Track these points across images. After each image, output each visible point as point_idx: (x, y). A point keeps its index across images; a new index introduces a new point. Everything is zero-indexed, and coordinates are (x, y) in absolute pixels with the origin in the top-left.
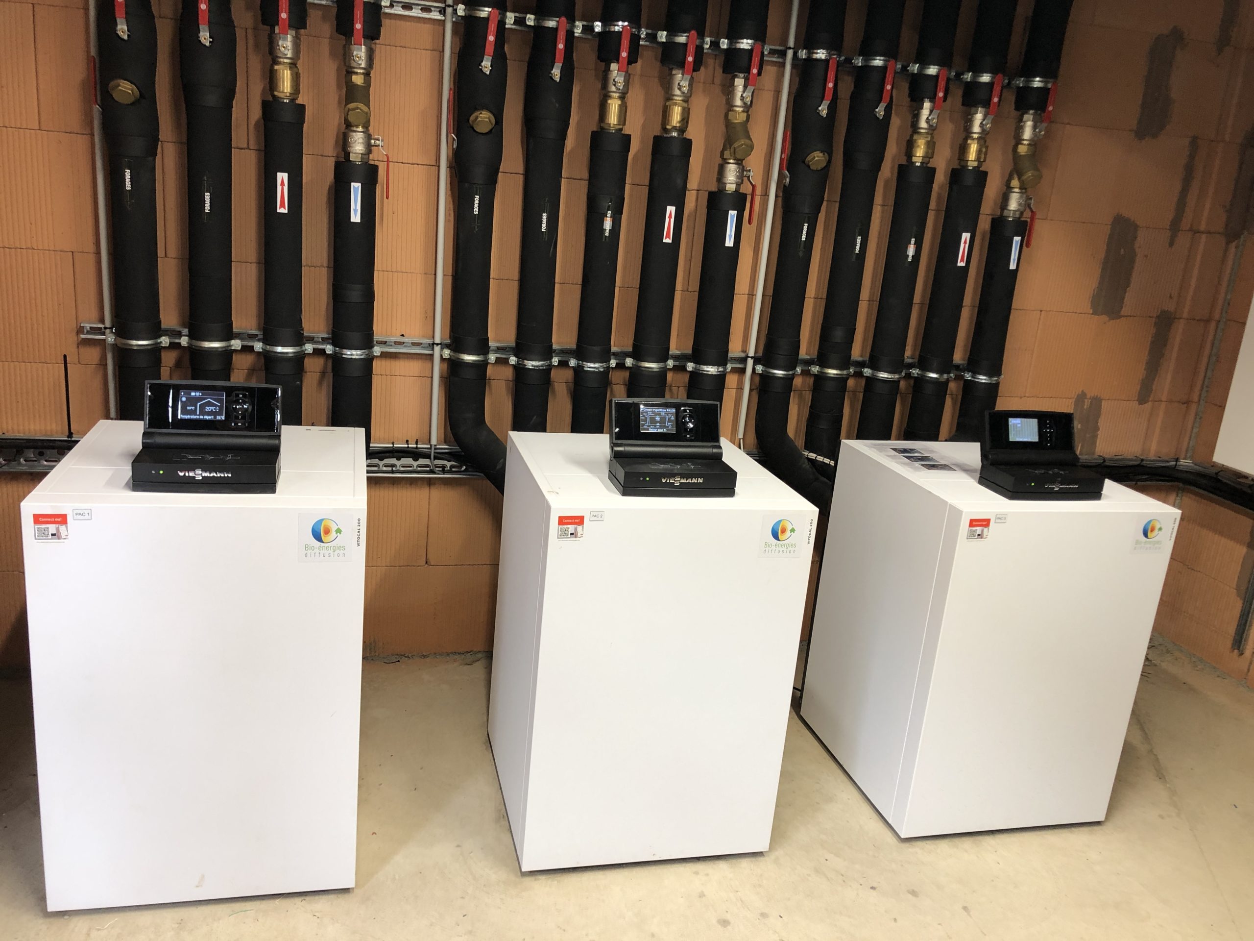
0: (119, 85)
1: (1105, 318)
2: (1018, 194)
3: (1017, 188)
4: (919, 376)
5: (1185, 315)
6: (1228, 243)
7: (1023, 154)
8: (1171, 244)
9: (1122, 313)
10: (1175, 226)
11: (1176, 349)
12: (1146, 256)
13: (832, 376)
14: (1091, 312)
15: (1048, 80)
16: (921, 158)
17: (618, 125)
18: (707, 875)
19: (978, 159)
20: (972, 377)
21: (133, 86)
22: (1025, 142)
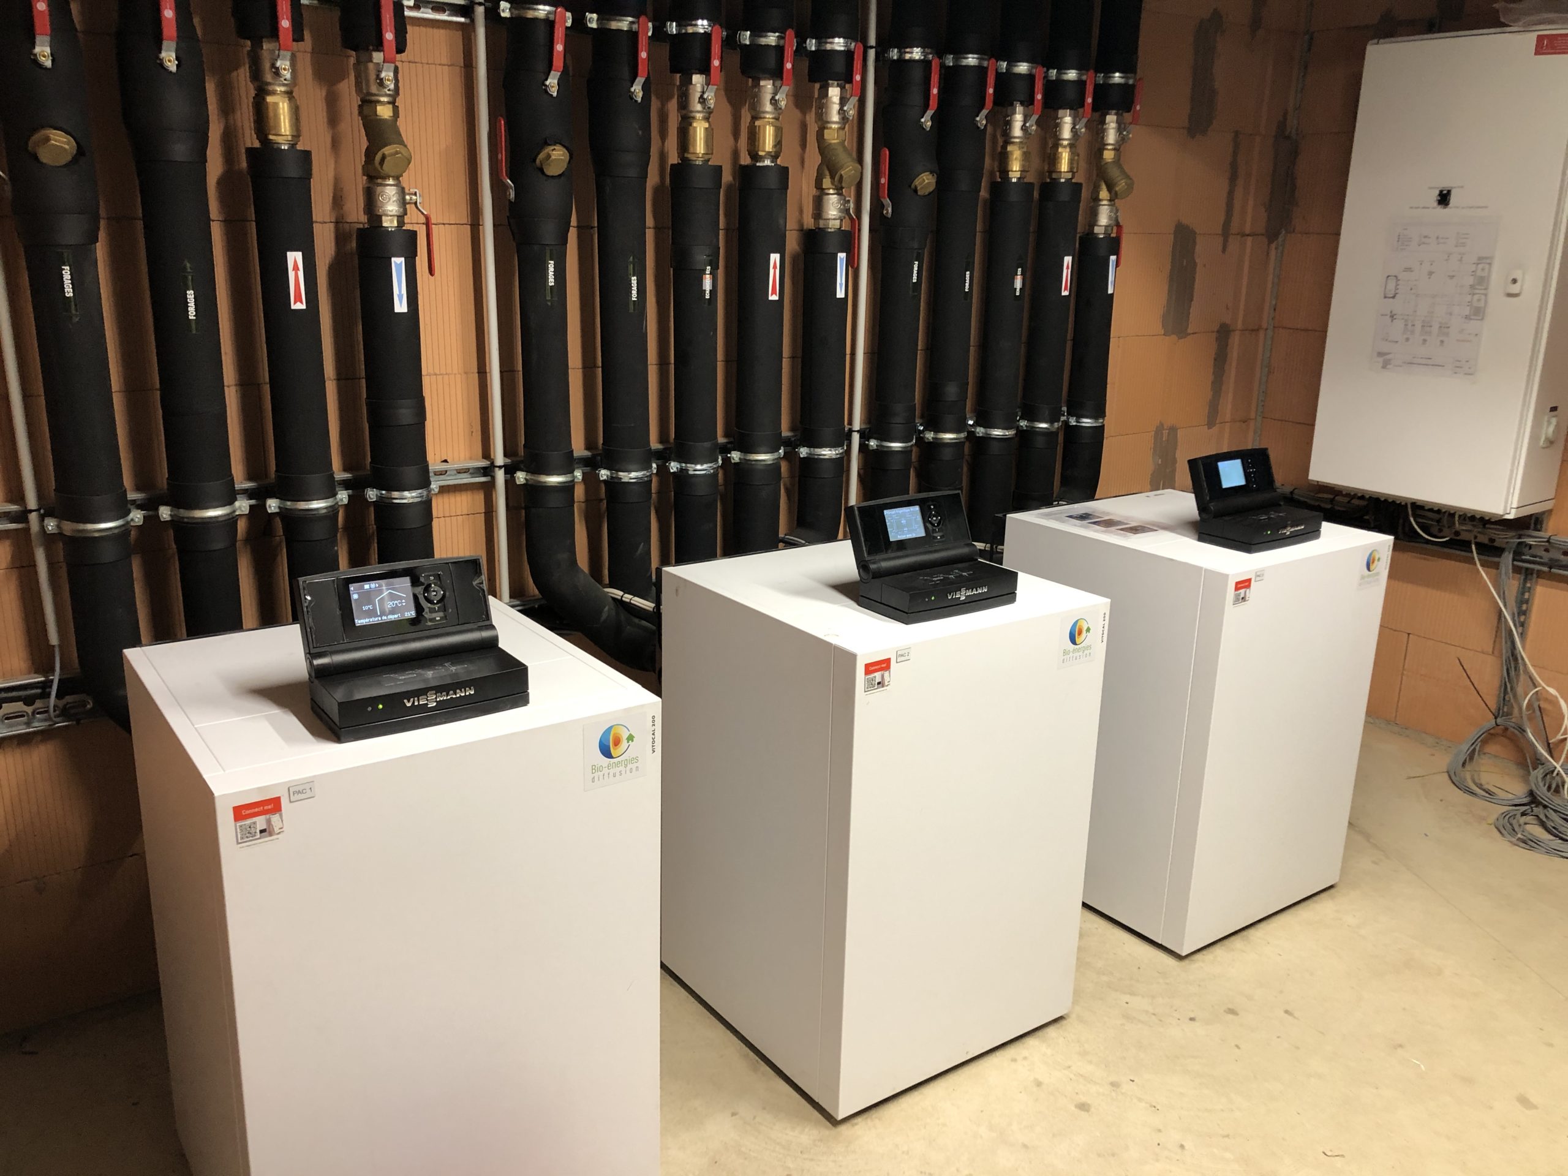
0: (48, 139)
1: (1174, 337)
2: (1106, 207)
3: (1105, 200)
4: (1029, 429)
5: (1240, 325)
6: (1270, 242)
7: (1110, 160)
8: (1224, 250)
9: (1189, 331)
10: (1226, 233)
11: (1234, 364)
12: (1205, 266)
13: (949, 441)
14: (1163, 333)
15: (1129, 75)
16: (1019, 173)
17: (707, 154)
18: (1025, 1058)
19: (1071, 170)
20: (1077, 422)
21: (69, 137)
22: (1110, 147)
